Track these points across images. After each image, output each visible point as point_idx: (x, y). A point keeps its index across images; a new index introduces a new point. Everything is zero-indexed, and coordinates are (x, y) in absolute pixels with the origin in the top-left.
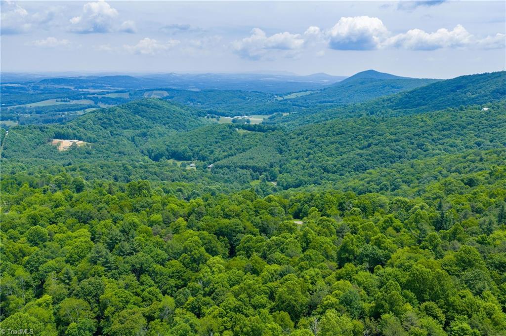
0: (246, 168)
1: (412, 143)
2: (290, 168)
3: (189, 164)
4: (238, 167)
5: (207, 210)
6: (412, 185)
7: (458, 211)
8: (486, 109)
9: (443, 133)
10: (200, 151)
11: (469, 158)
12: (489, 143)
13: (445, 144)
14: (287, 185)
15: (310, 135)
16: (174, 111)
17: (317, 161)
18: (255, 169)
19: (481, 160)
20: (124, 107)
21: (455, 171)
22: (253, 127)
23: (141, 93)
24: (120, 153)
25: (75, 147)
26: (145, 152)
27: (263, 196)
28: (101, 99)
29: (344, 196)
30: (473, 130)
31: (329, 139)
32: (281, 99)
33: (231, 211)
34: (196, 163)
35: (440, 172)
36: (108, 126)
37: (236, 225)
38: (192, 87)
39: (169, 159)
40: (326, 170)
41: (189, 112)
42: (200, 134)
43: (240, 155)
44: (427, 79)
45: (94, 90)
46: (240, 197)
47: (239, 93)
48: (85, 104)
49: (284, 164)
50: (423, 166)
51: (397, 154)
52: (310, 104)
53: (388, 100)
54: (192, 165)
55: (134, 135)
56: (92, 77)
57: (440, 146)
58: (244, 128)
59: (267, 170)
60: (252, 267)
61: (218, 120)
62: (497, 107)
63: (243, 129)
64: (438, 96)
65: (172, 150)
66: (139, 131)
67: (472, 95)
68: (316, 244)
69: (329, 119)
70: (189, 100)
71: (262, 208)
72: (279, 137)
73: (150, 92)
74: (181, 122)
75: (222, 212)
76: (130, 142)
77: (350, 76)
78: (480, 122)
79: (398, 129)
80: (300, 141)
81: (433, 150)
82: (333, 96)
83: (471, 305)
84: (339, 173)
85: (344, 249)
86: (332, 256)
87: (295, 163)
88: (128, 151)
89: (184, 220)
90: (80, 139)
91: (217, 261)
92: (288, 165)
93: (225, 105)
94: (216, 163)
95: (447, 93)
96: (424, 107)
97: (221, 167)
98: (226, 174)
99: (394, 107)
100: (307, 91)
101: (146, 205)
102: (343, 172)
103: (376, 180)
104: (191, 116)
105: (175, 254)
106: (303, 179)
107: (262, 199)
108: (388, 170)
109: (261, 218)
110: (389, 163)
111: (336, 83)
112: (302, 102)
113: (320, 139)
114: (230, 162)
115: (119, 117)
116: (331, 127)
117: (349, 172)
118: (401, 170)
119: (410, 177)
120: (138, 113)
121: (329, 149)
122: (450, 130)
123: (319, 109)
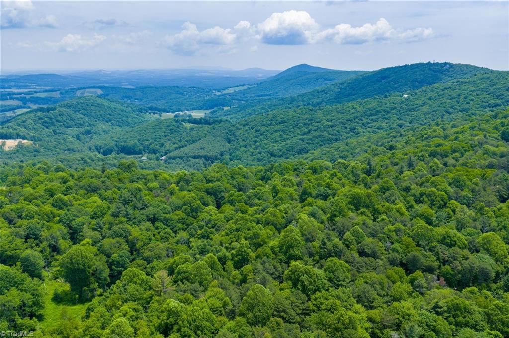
0: (198, 158)
1: (346, 128)
2: (239, 156)
3: (140, 158)
4: (190, 157)
6: (347, 159)
7: (382, 166)
8: (405, 96)
9: (371, 117)
10: (150, 144)
12: (408, 124)
13: (373, 127)
15: (255, 125)
16: (115, 108)
17: (263, 148)
18: (207, 158)
19: (401, 135)
20: (63, 106)
22: (198, 120)
23: (73, 92)
24: (69, 150)
25: (22, 147)
26: (94, 148)
28: (29, 99)
30: (396, 114)
31: (273, 128)
32: (220, 93)
34: (147, 157)
36: (49, 124)
37: (218, 187)
38: (124, 84)
39: (118, 154)
40: (273, 155)
42: (147, 129)
43: (191, 146)
44: (356, 71)
45: (18, 90)
47: (177, 89)
48: (12, 104)
49: (234, 152)
51: (334, 137)
52: (249, 97)
53: (321, 91)
54: (143, 158)
55: (78, 133)
56: (12, 76)
57: (369, 129)
58: (190, 121)
59: (218, 159)
60: (239, 210)
61: (160, 115)
62: (414, 94)
63: (190, 123)
64: (366, 86)
65: (121, 145)
66: (83, 129)
67: (395, 84)
69: (270, 110)
70: (125, 97)
72: (226, 128)
73: (82, 90)
74: (124, 118)
75: (205, 179)
76: (75, 140)
77: (285, 70)
78: (401, 107)
79: (333, 116)
80: (246, 130)
81: (364, 132)
82: (270, 89)
83: (388, 209)
85: (304, 193)
86: (296, 198)
87: (243, 151)
88: (77, 148)
89: (176, 186)
90: (24, 139)
91: (211, 209)
92: (237, 153)
93: (164, 102)
94: (168, 154)
95: (373, 83)
96: (354, 97)
97: (174, 158)
98: (180, 164)
100: (244, 85)
102: (287, 156)
104: (132, 113)
105: (177, 207)
108: (328, 150)
111: (272, 77)
112: (240, 97)
113: (264, 129)
114: (182, 153)
115: (60, 115)
116: (273, 117)
117: (294, 156)
118: (338, 148)
119: (346, 153)
120: (78, 111)
121: (273, 137)
122: (377, 115)
123: (259, 102)
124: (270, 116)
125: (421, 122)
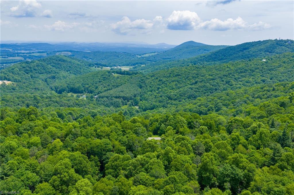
0: (118, 98)
1: (223, 81)
2: (147, 97)
3: (82, 96)
4: (113, 97)
5: (81, 132)
6: (229, 107)
8: (264, 60)
9: (241, 74)
10: (89, 87)
11: (265, 88)
12: (270, 80)
13: (243, 81)
14: (145, 108)
15: (159, 77)
16: (74, 63)
17: (164, 93)
18: (124, 98)
19: (274, 90)
20: (41, 60)
21: (257, 98)
22: (123, 72)
23: (54, 53)
24: (35, 89)
25: (4, 85)
26: (54, 88)
27: (130, 116)
28: (28, 56)
29: (192, 117)
30: (259, 72)
31: (171, 79)
32: (140, 57)
33: (102, 132)
34: (86, 95)
35: (248, 98)
36: (29, 72)
37: (105, 145)
38: (86, 50)
39: (69, 92)
40: (170, 98)
41: (83, 64)
42: (89, 76)
43: (115, 89)
45: (24, 51)
46: (111, 119)
47: (115, 54)
48: (17, 59)
49: (143, 95)
50: (235, 94)
51: (214, 88)
52: (157, 59)
53: (204, 57)
54: (83, 96)
55: (46, 77)
56: (24, 44)
57: (240, 82)
58: (117, 73)
59: (132, 99)
60: (118, 190)
61: (102, 69)
62: (271, 59)
64: (233, 54)
65: (71, 87)
66: (50, 75)
67: (253, 53)
68: (177, 162)
69: (169, 67)
70: (84, 57)
71: (129, 129)
72: (140, 78)
73: (60, 52)
74: (78, 70)
75: (95, 133)
76: (44, 82)
77: (178, 45)
78: (263, 67)
79: (213, 72)
80: (153, 80)
81: (236, 85)
82: (170, 55)
84: (178, 100)
85: (205, 168)
86: (193, 174)
87: (150, 94)
88: (41, 87)
89: (60, 141)
90: (9, 80)
91: (85, 183)
92: (146, 95)
93: (106, 60)
94: (99, 94)
95: (238, 52)
96: (225, 60)
97: (103, 98)
98: (106, 102)
99: (208, 61)
100: (155, 52)
101: (28, 128)
102: (180, 99)
103: (205, 104)
104: (84, 66)
105: (46, 175)
106: (156, 104)
107: (128, 121)
109: (127, 137)
110: (209, 93)
111: (172, 48)
112: (152, 59)
113: (165, 79)
114: (108, 94)
115: (37, 66)
116: (172, 72)
117: (185, 100)
118: (220, 97)
119: (227, 102)
120: (50, 64)
121: (171, 85)
122: (245, 72)
123: (163, 62)
124: (169, 71)
125: (280, 79)
